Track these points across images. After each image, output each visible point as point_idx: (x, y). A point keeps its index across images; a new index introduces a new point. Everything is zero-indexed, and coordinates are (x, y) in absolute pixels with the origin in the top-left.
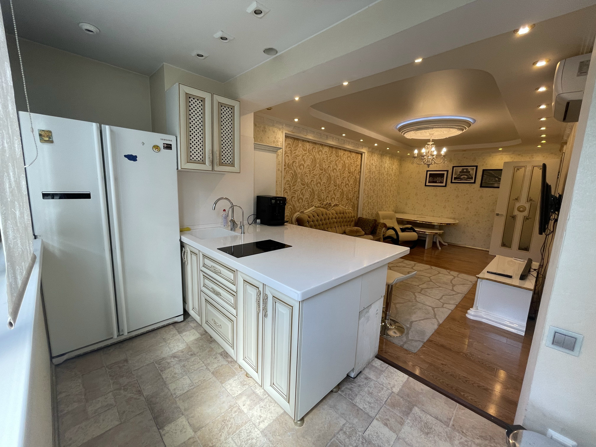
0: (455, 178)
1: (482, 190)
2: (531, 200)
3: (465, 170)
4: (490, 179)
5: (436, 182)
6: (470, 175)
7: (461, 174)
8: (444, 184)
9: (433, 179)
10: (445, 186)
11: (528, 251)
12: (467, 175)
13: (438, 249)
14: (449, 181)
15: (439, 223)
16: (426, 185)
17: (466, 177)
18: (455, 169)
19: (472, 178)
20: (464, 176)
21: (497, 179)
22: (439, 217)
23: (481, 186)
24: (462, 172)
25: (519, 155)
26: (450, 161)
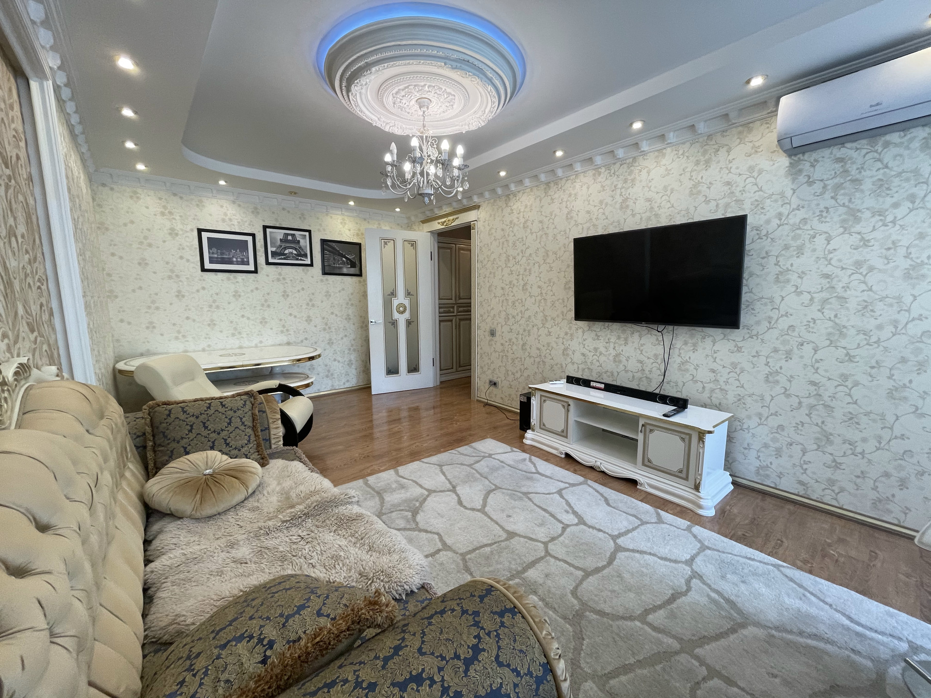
0: (274, 254)
2: (409, 293)
3: (290, 238)
4: (334, 259)
5: (230, 262)
6: (300, 247)
7: (284, 245)
8: (250, 268)
9: (222, 254)
10: (255, 272)
11: (419, 371)
12: (296, 249)
14: (261, 259)
16: (203, 270)
17: (295, 252)
18: (270, 232)
19: (305, 256)
20: (291, 250)
21: (344, 259)
23: (324, 273)
24: (284, 240)
26: (255, 211)
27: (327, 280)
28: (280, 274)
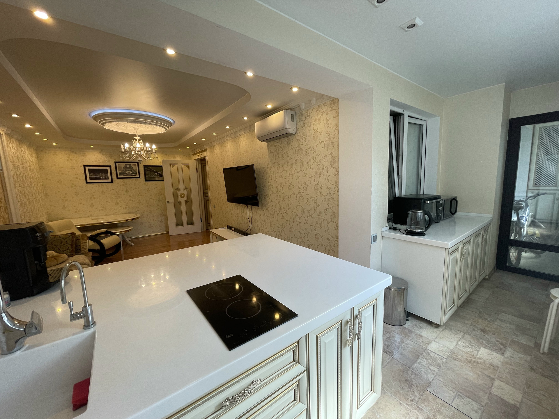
0: (120, 174)
2: (186, 188)
3: (128, 166)
4: (151, 174)
5: (99, 178)
6: (133, 170)
7: (125, 169)
8: (109, 180)
9: (96, 175)
10: (112, 182)
11: (193, 224)
12: (131, 171)
14: (114, 176)
16: (87, 183)
17: (131, 172)
18: (118, 165)
19: (136, 173)
20: (129, 172)
23: (146, 180)
24: (125, 167)
27: (148, 184)
28: (124, 182)
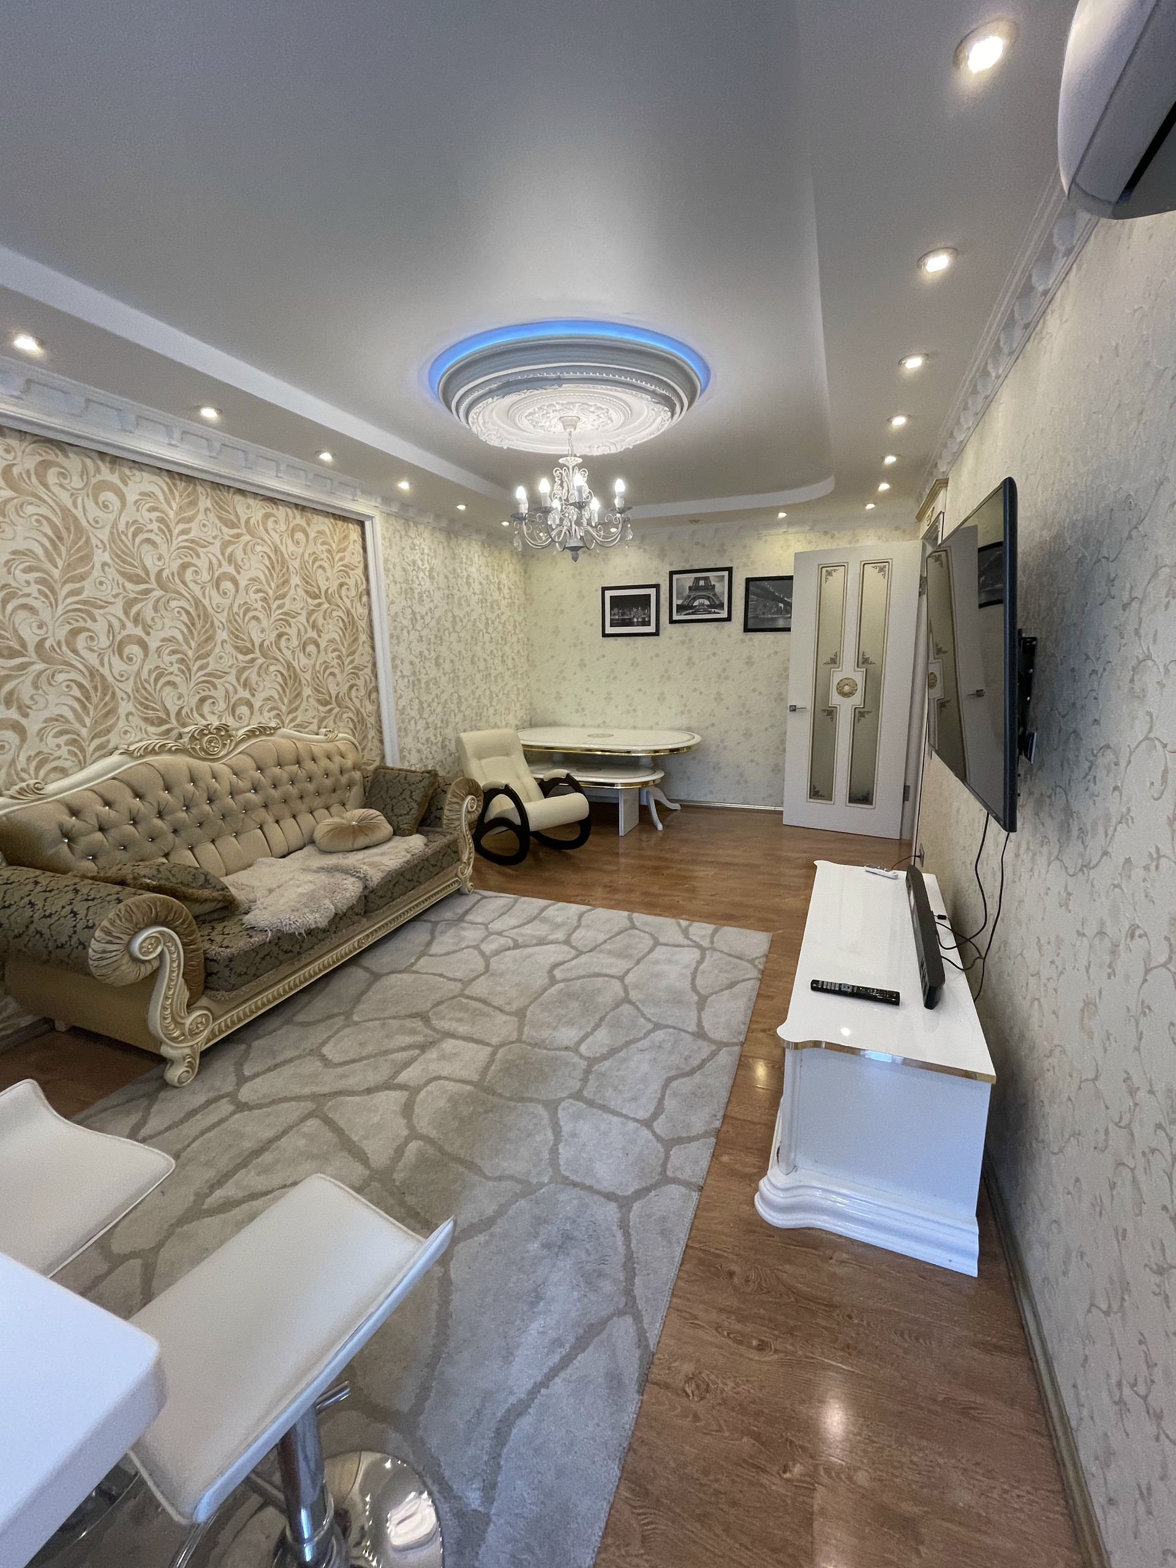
0: (680, 608)
1: (751, 640)
2: (866, 661)
3: (702, 583)
4: (765, 606)
5: (630, 623)
6: (715, 595)
7: (693, 594)
8: (652, 629)
9: (623, 614)
10: (656, 634)
11: (871, 804)
12: (708, 598)
13: (655, 827)
14: (665, 616)
15: (650, 751)
16: (604, 635)
17: (707, 602)
18: (677, 579)
19: (721, 606)
20: (701, 601)
21: (781, 605)
22: (651, 728)
23: (747, 630)
24: (695, 587)
25: (826, 533)
26: (662, 555)
